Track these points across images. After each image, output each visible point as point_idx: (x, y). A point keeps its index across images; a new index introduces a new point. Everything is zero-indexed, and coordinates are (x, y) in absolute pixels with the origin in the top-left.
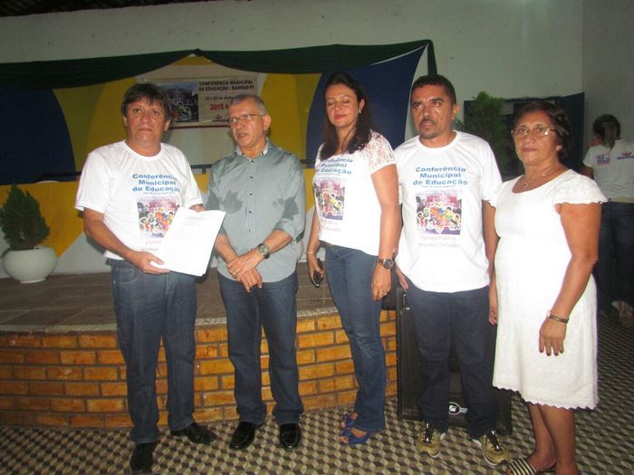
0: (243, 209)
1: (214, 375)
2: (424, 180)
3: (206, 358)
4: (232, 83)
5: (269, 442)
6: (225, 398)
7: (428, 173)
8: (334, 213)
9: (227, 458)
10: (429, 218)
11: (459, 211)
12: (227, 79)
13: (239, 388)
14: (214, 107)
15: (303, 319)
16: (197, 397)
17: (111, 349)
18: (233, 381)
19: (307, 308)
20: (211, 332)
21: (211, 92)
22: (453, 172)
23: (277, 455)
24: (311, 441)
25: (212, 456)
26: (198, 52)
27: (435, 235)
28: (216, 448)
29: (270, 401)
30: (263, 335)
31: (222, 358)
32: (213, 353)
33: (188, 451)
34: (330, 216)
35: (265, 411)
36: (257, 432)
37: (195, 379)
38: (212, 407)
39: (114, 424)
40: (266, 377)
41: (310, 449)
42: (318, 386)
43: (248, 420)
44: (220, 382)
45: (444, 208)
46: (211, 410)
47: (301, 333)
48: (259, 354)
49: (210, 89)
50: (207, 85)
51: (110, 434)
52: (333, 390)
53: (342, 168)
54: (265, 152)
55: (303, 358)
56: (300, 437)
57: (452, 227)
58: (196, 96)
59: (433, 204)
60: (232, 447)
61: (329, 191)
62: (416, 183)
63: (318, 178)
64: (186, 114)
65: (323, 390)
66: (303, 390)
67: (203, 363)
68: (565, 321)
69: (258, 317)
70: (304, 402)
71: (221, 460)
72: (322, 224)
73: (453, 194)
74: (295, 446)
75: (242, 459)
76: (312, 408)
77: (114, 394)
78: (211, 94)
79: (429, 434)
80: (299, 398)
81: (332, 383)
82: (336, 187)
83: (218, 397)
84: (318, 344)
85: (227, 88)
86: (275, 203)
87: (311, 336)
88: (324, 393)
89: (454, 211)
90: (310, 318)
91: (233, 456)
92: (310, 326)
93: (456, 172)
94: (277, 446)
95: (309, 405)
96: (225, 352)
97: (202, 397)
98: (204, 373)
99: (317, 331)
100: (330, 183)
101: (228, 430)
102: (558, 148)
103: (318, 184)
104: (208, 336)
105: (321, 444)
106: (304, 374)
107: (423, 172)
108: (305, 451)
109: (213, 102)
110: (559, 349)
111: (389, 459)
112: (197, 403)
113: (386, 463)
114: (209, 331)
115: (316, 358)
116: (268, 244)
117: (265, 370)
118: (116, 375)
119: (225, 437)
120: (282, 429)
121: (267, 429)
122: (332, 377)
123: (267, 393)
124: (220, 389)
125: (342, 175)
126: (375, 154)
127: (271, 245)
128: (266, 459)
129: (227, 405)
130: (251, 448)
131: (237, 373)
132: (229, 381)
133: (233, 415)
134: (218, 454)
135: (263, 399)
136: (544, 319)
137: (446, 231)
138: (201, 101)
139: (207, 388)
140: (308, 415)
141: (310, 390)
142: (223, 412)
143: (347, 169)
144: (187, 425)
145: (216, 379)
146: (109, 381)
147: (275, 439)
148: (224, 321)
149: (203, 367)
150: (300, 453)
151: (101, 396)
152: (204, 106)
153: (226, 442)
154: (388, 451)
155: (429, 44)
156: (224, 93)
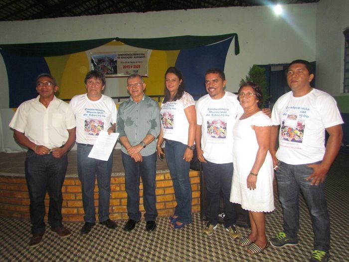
0: (134, 125)
1: (118, 198)
2: (211, 114)
3: (115, 191)
4: (134, 54)
5: (142, 228)
6: (123, 209)
7: (213, 111)
8: (169, 126)
9: (122, 234)
10: (212, 131)
11: (225, 128)
12: (131, 53)
13: (129, 205)
14: (125, 67)
15: (159, 174)
16: (110, 208)
17: (73, 185)
18: (126, 201)
19: (161, 169)
20: (117, 179)
21: (124, 59)
22: (223, 111)
23: (144, 234)
24: (160, 229)
25: (116, 233)
26: (117, 39)
27: (215, 139)
28: (118, 230)
29: (143, 211)
30: (141, 181)
31: (121, 191)
32: (118, 189)
33: (105, 231)
34: (167, 128)
35: (141, 215)
36: (137, 225)
37: (110, 200)
38: (117, 213)
39: (74, 220)
40: (141, 200)
41: (159, 232)
42: (165, 205)
43: (132, 219)
44: (120, 202)
45: (219, 127)
46: (116, 214)
47: (157, 181)
48: (139, 190)
49: (123, 58)
50: (123, 56)
51: (71, 224)
52: (172, 207)
53: (172, 107)
54: (143, 100)
55: (158, 192)
56: (155, 226)
57: (222, 135)
58: (116, 61)
59: (214, 125)
60: (125, 230)
61: (167, 117)
62: (207, 115)
63: (162, 111)
64: (111, 70)
65: (168, 207)
66: (158, 206)
67: (113, 193)
68: (257, 175)
69: (139, 172)
70: (159, 212)
71: (119, 235)
72: (164, 131)
73: (223, 121)
74: (153, 230)
75: (129, 235)
76: (162, 215)
77: (73, 206)
78: (124, 60)
79: (208, 226)
80: (156, 210)
81: (172, 204)
82: (170, 115)
83: (120, 209)
84: (165, 186)
85: (132, 57)
86: (147, 122)
87: (162, 182)
88: (168, 209)
89: (223, 128)
90: (162, 174)
91: (125, 234)
92: (162, 177)
93: (224, 111)
94: (145, 230)
95: (161, 214)
96: (123, 188)
97: (112, 209)
98: (113, 198)
99: (165, 180)
100: (167, 114)
101: (124, 223)
102: (257, 101)
103: (162, 114)
104: (115, 181)
105: (164, 230)
106: (159, 199)
107: (210, 110)
108: (157, 233)
109: (124, 64)
110: (254, 187)
111: (193, 237)
112: (110, 211)
113: (191, 238)
114: (116, 179)
115: (164, 192)
116: (145, 142)
117: (141, 197)
118: (74, 197)
119: (122, 226)
120: (148, 223)
121: (141, 223)
122: (171, 201)
123: (142, 208)
124: (121, 205)
125: (172, 110)
126: (185, 101)
127: (146, 142)
128: (139, 235)
129: (124, 212)
130: (133, 231)
131: (128, 198)
132: (125, 201)
133: (126, 217)
134: (118, 233)
135: (140, 210)
136: (248, 174)
137: (220, 137)
138: (118, 64)
139: (114, 205)
140: (160, 218)
141: (162, 207)
142: (122, 215)
143: (174, 107)
144: (105, 220)
145: (119, 200)
146: (71, 200)
147: (144, 228)
148: (123, 174)
149: (113, 195)
150: (154, 233)
151: (67, 207)
152: (120, 66)
153: (122, 228)
154: (193, 233)
155: (236, 35)
156: (130, 60)
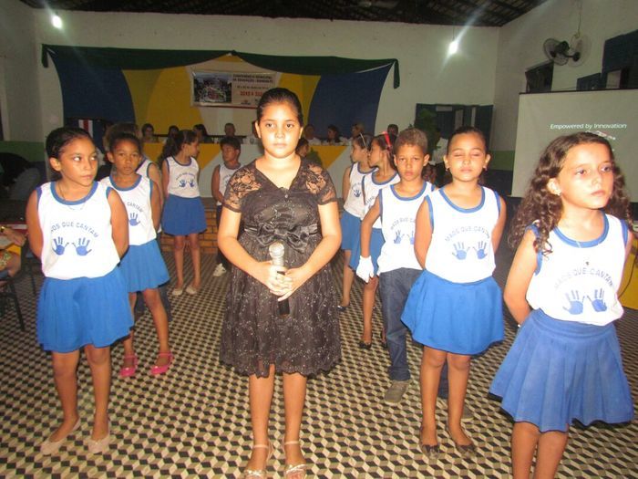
4: (257, 76)
12: (253, 74)
14: (242, 94)
21: (242, 82)
26: (234, 53)
49: (241, 80)
50: (239, 77)
58: (230, 84)
64: (222, 97)
78: (243, 84)
85: (253, 81)
109: (242, 90)
138: (234, 88)
152: (236, 93)
155: (395, 62)
156: (251, 84)
